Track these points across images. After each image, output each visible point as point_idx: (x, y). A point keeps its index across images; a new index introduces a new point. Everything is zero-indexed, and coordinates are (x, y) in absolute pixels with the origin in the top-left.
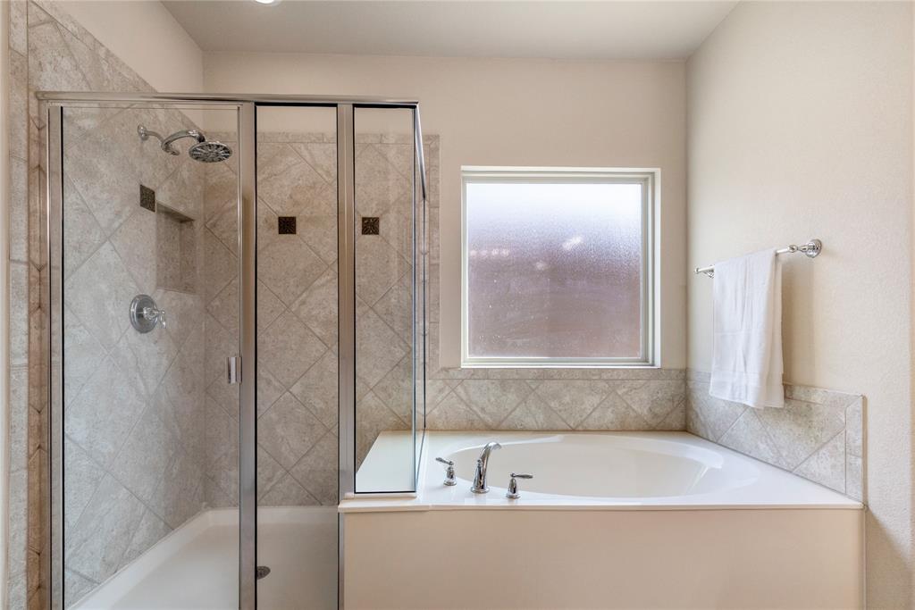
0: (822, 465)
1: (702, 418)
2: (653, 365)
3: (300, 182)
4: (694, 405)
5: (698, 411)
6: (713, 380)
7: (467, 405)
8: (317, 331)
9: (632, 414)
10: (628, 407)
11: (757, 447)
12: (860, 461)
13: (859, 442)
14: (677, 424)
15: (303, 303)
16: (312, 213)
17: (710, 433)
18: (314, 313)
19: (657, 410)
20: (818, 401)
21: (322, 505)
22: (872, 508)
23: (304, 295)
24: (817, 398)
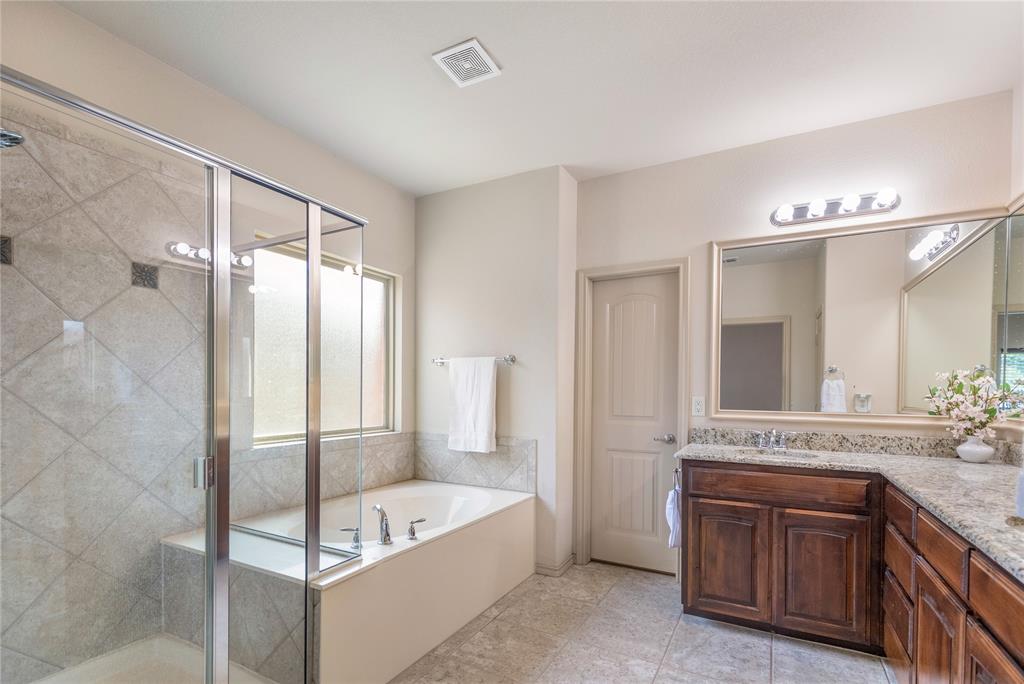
0: (515, 480)
1: (429, 466)
2: (393, 431)
3: (21, 185)
4: (422, 458)
5: (426, 461)
6: (450, 439)
7: (261, 488)
8: (56, 415)
9: (386, 472)
10: (384, 466)
11: (475, 478)
12: (534, 473)
13: (534, 463)
14: (410, 475)
15: (28, 373)
16: (44, 239)
17: (437, 475)
18: (49, 389)
19: (399, 466)
20: (513, 444)
21: (63, 668)
22: (540, 495)
23: (29, 361)
24: (513, 443)
